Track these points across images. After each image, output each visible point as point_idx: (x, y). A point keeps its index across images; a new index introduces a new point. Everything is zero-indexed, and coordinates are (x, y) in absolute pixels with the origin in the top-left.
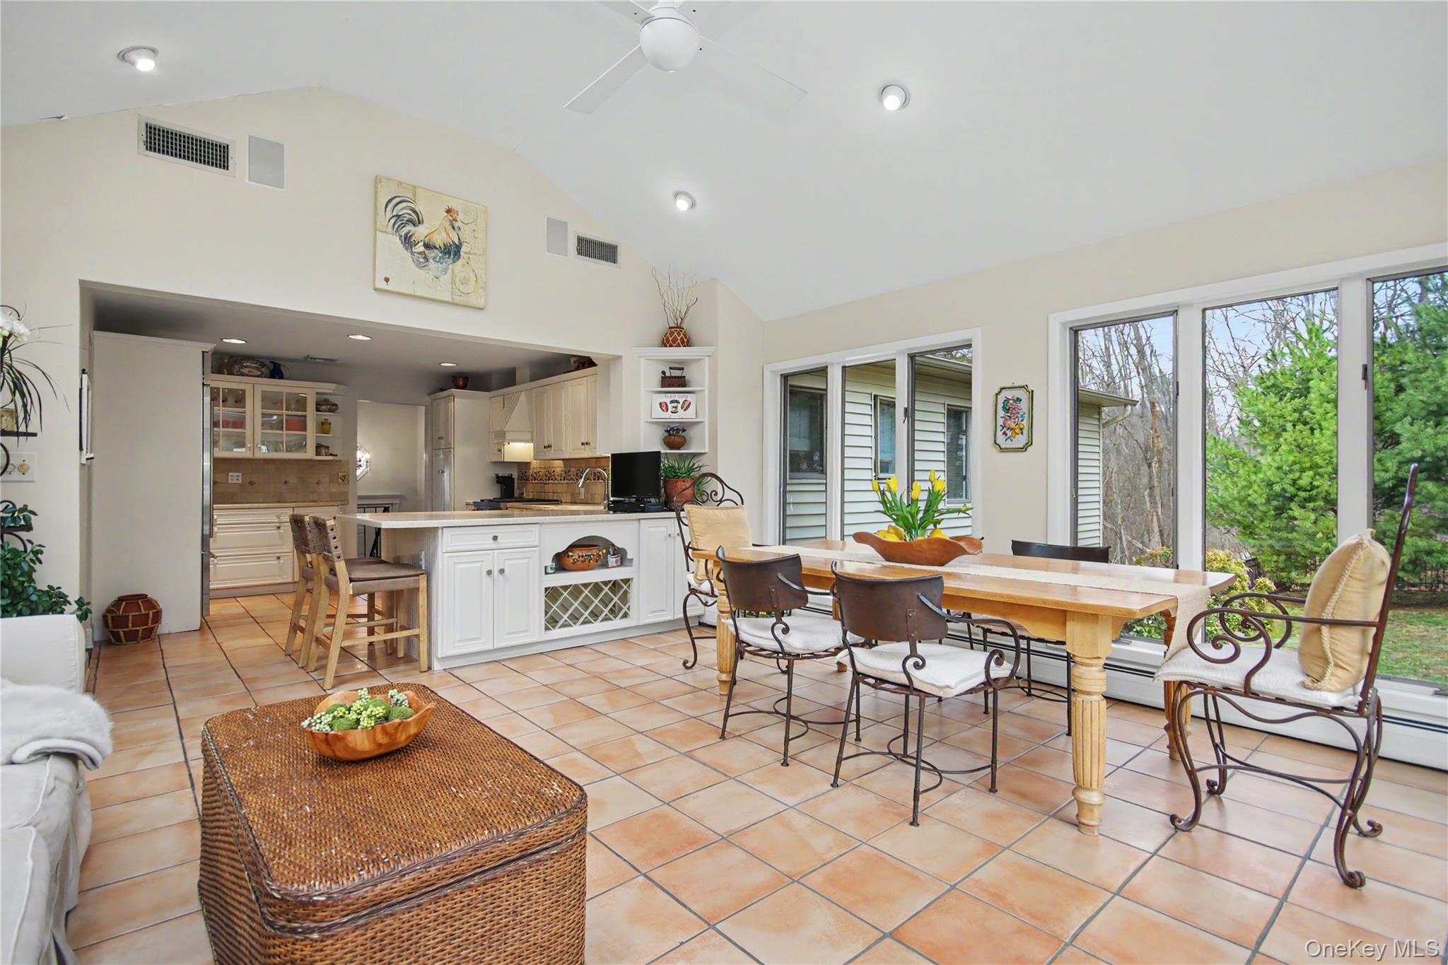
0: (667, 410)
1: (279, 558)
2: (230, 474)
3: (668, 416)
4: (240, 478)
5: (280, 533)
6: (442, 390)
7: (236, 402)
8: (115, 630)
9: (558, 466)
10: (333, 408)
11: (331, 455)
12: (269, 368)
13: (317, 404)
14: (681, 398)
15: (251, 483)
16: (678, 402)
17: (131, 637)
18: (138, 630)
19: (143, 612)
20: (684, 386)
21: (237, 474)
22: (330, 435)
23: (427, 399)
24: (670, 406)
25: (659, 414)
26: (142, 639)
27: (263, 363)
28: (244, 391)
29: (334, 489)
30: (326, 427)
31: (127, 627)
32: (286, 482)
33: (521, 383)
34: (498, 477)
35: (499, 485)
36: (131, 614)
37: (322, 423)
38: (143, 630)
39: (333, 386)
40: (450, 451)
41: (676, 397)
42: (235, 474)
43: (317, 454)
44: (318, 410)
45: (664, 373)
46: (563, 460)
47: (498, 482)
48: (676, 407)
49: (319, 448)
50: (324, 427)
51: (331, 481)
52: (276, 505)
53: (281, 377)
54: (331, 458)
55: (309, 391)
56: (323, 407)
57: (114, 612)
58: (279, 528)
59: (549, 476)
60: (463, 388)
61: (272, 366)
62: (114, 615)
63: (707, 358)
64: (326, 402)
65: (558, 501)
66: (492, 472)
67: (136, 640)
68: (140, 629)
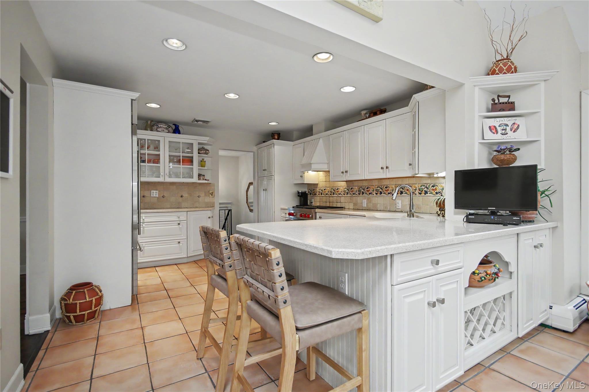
0: (497, 132)
1: (179, 242)
2: (152, 191)
3: (498, 138)
4: (157, 194)
5: (180, 228)
6: (264, 142)
7: (155, 148)
8: (68, 314)
9: (342, 185)
10: (206, 152)
11: (206, 180)
12: (172, 128)
13: (198, 150)
14: (509, 122)
15: (163, 197)
16: (507, 125)
17: (80, 319)
18: (84, 314)
19: (88, 300)
20: (513, 109)
21: (156, 191)
22: (205, 168)
23: (255, 149)
24: (499, 129)
25: (490, 137)
26: (87, 320)
27: (169, 126)
28: (159, 141)
29: (208, 199)
30: (203, 163)
31: (76, 312)
32: (182, 196)
33: (315, 135)
34: (299, 193)
35: (299, 197)
36: (78, 302)
37: (201, 161)
38: (88, 313)
39: (207, 138)
40: (272, 177)
41: (505, 121)
42: (155, 191)
43: (199, 179)
44: (199, 153)
45: (493, 100)
46: (346, 181)
47: (299, 196)
48: (505, 130)
49: (199, 175)
50: (202, 163)
51: (206, 195)
52: (177, 210)
53: (179, 133)
54: (206, 182)
55: (195, 140)
56: (201, 152)
57: (66, 300)
58: (179, 224)
59: (334, 191)
60: (278, 139)
61: (174, 127)
62: (66, 302)
63: (543, 84)
64: (203, 149)
65: (343, 208)
66: (295, 190)
67: (83, 321)
68: (86, 313)
